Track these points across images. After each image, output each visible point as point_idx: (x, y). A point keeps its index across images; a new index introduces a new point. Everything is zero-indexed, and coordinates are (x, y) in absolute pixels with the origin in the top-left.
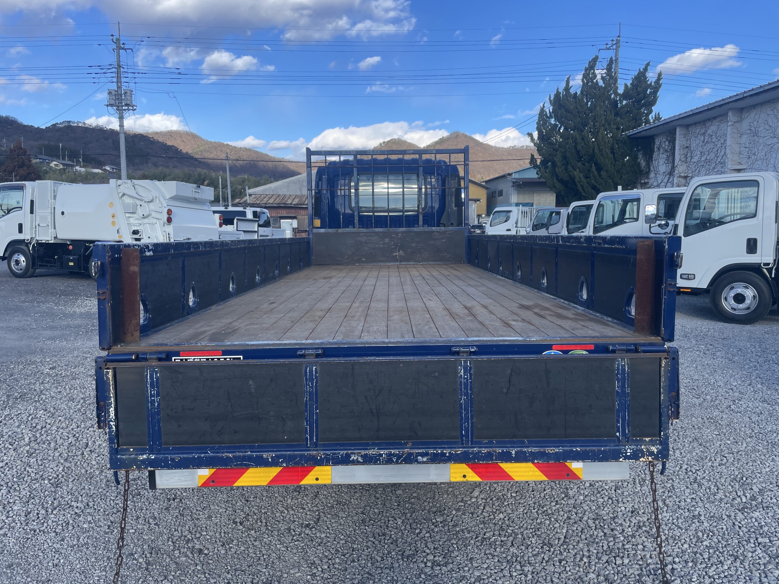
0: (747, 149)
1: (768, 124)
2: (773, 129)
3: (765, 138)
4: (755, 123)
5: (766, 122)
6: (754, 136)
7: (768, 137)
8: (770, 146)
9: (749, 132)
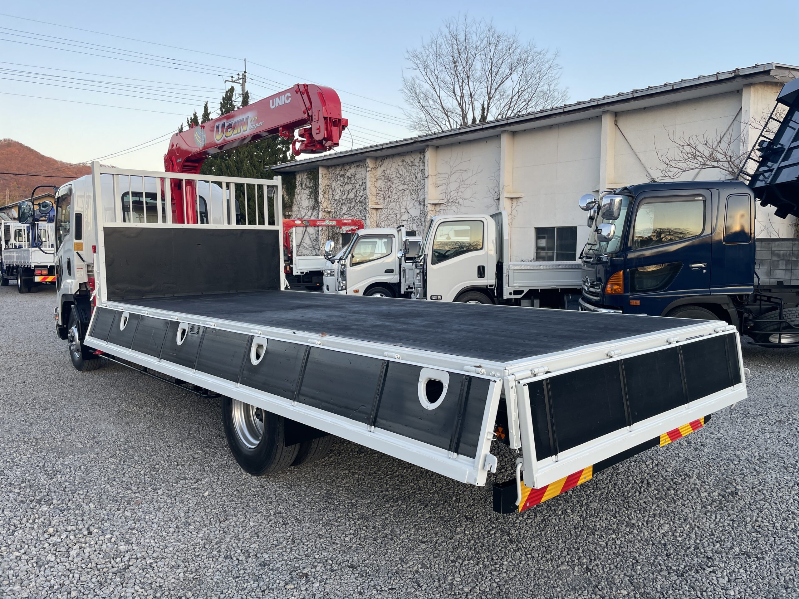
1: (399, 172)
2: (404, 178)
3: (397, 184)
4: (388, 171)
5: (397, 171)
6: (387, 182)
9: (383, 178)
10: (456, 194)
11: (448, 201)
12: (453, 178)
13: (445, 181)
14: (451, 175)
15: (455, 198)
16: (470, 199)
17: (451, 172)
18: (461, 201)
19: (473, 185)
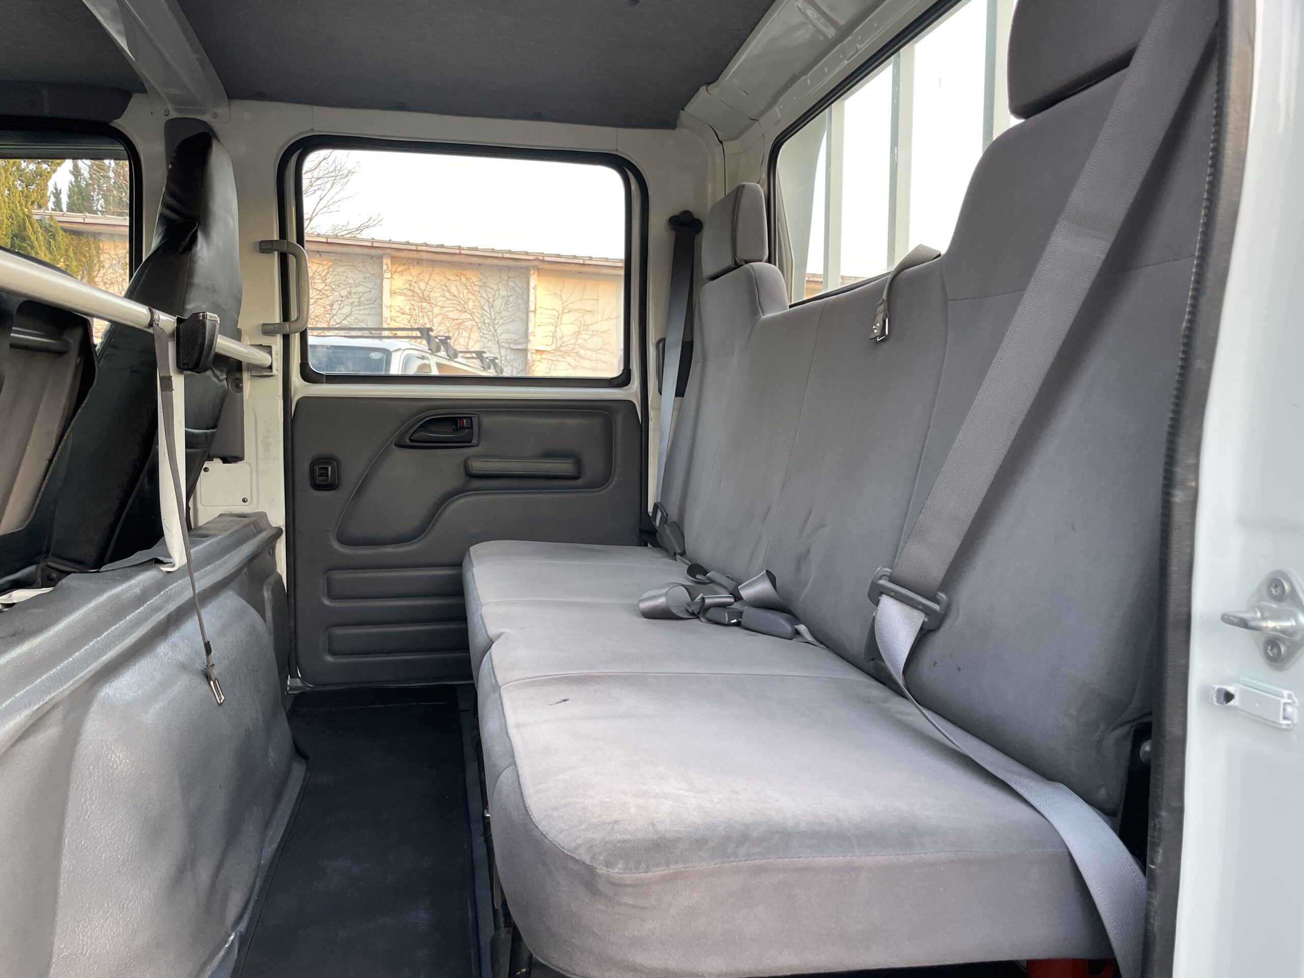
0: (409, 317)
1: (449, 291)
2: (463, 302)
3: (445, 310)
4: (422, 285)
5: (445, 288)
6: (421, 302)
7: (451, 309)
8: (457, 322)
9: (409, 293)
10: (573, 341)
11: (558, 349)
12: (567, 318)
13: (553, 321)
14: (563, 313)
15: (572, 346)
16: (598, 352)
17: (563, 309)
18: (582, 352)
19: (603, 332)
